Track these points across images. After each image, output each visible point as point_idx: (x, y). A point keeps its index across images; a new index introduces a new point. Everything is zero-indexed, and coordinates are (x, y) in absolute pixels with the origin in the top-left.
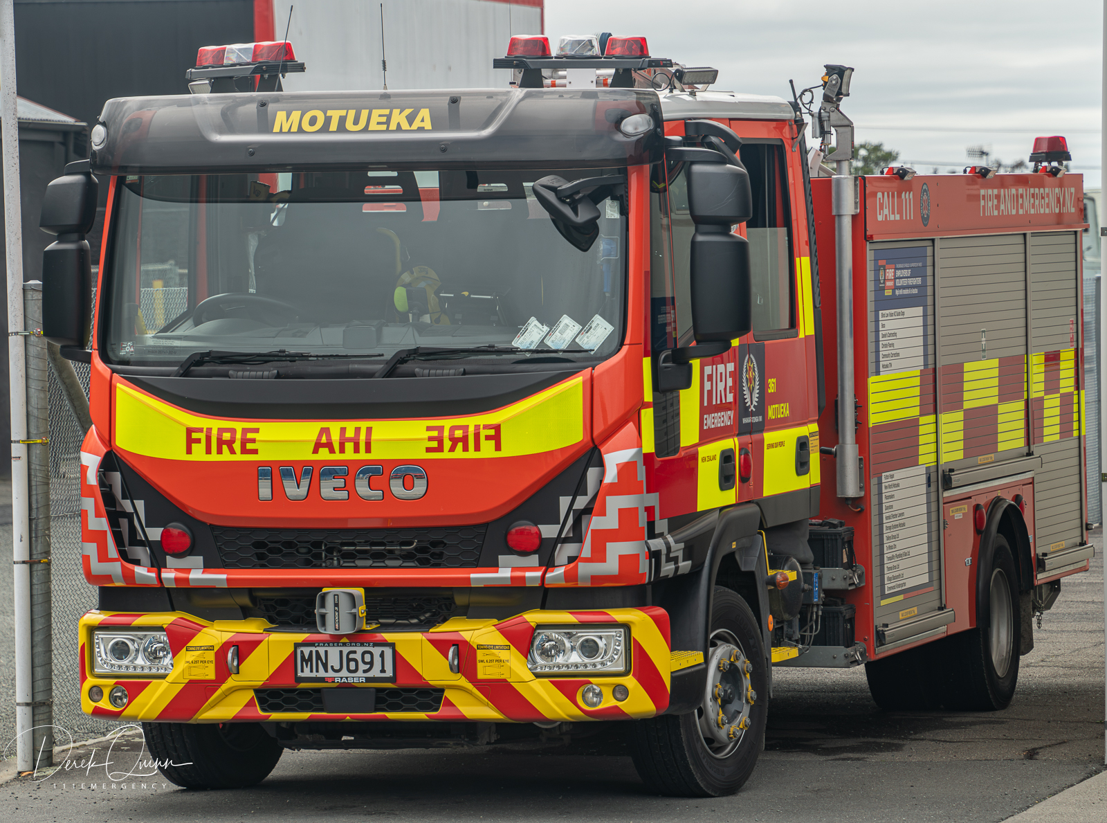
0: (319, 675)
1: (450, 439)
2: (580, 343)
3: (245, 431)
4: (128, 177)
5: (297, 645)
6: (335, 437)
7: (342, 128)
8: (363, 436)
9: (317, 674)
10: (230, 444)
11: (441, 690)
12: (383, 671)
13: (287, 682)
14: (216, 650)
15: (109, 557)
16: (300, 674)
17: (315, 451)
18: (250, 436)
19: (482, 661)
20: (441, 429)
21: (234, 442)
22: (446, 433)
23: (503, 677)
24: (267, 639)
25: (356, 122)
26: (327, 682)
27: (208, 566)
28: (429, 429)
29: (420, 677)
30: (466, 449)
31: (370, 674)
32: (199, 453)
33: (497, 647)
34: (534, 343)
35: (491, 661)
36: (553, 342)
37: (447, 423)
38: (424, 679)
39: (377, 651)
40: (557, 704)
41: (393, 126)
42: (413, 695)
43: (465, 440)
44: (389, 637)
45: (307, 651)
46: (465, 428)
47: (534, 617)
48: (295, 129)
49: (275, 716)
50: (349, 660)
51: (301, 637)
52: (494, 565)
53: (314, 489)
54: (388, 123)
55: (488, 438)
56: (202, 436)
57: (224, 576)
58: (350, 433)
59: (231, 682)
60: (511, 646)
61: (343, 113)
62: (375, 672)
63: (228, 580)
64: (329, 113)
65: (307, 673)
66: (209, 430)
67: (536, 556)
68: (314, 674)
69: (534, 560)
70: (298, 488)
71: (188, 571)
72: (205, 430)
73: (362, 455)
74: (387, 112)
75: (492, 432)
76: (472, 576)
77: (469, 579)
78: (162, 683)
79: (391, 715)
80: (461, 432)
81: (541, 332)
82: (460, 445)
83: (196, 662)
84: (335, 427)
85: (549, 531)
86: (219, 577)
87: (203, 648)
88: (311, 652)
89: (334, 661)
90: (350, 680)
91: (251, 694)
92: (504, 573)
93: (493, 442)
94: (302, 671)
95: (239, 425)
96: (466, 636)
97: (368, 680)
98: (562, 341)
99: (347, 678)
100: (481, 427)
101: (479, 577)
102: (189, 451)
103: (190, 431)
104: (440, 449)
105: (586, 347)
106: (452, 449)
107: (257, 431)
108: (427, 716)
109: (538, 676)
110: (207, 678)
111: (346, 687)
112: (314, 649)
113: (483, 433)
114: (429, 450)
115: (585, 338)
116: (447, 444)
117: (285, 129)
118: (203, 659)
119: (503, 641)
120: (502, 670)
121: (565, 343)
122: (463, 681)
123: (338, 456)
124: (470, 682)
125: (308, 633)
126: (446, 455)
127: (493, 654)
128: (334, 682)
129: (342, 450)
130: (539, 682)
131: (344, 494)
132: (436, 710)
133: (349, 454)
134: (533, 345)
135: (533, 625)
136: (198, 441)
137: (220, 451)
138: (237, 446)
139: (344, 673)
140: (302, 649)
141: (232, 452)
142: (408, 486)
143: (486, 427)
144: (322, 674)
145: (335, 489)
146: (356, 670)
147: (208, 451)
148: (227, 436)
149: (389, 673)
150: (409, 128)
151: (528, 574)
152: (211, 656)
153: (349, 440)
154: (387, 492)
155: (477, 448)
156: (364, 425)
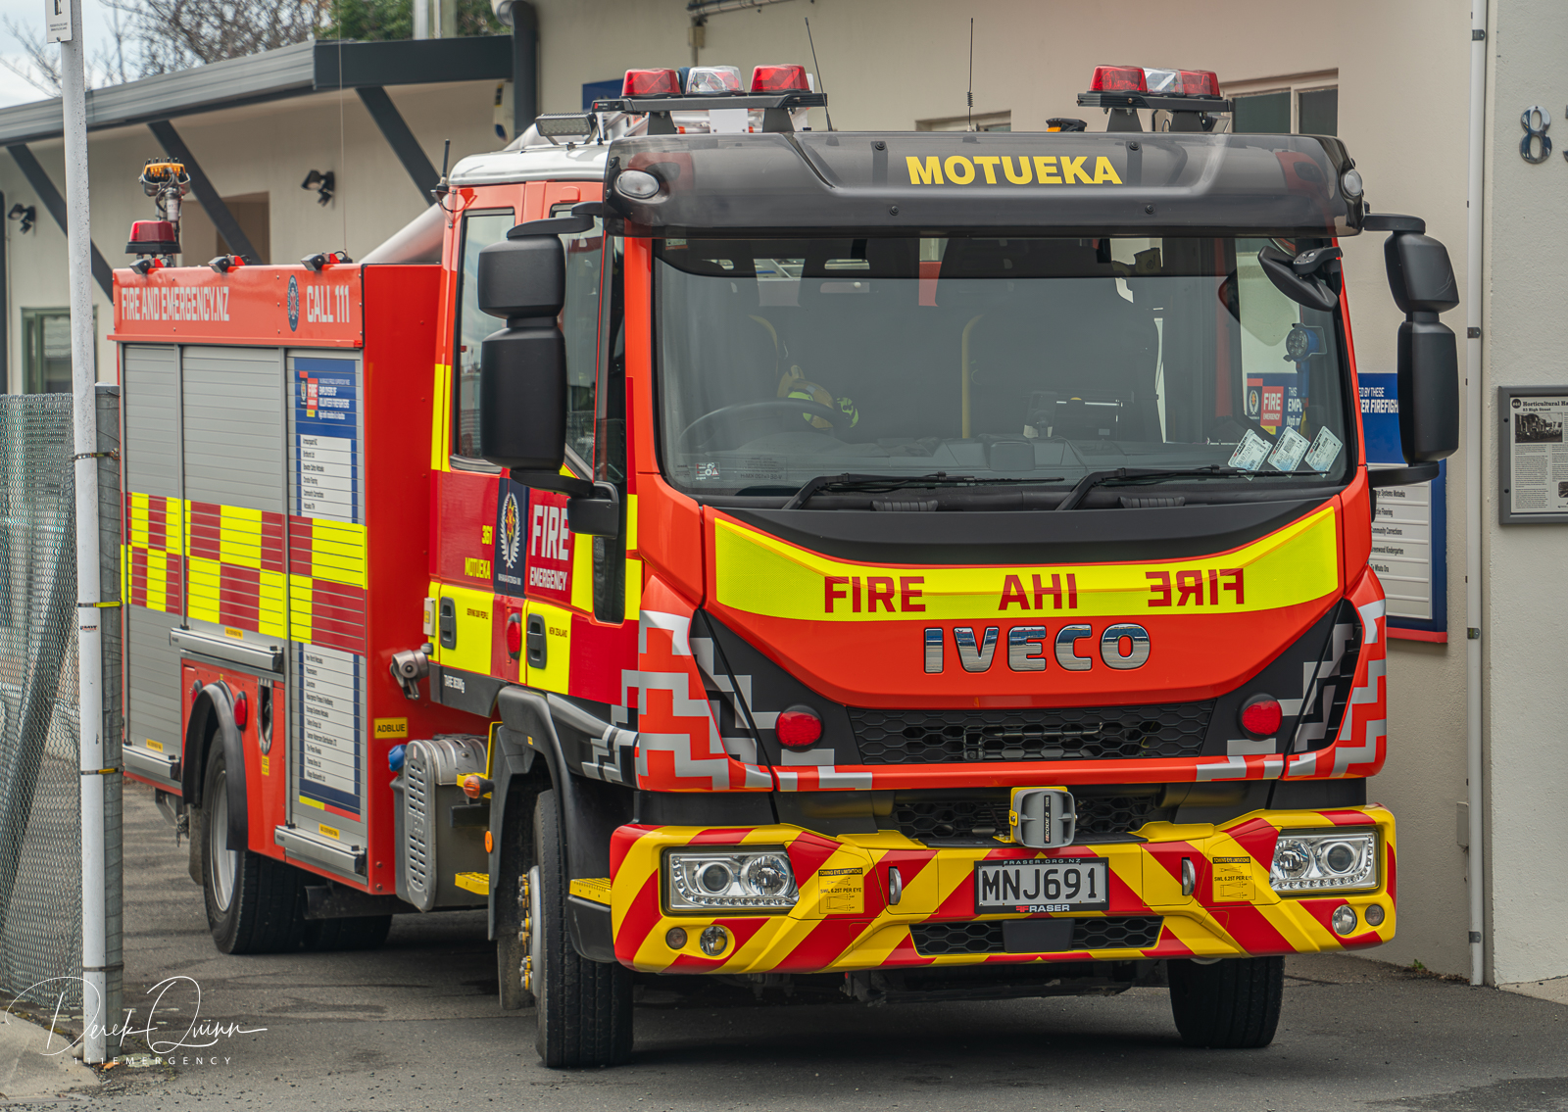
0: (1007, 903)
1: (1180, 589)
2: (1310, 464)
3: (905, 581)
4: (667, 241)
5: (978, 864)
6: (1028, 587)
7: (1001, 179)
8: (1064, 586)
9: (1004, 901)
10: (887, 598)
11: (1159, 919)
12: (1092, 895)
13: (962, 914)
14: (865, 874)
15: (711, 752)
16: (981, 903)
17: (1003, 606)
18: (912, 587)
19: (1219, 879)
20: (1165, 575)
21: (892, 595)
22: (1173, 581)
23: (1245, 899)
24: (935, 857)
25: (1018, 172)
26: (1019, 912)
27: (840, 763)
28: (1149, 575)
29: (1139, 901)
30: (1199, 601)
31: (1074, 900)
32: (843, 611)
33: (1236, 860)
34: (1256, 464)
35: (1231, 878)
36: (1278, 461)
37: (1173, 568)
38: (1145, 905)
39: (1084, 869)
40: (1310, 932)
41: (1070, 180)
42: (1122, 925)
43: (1198, 589)
44: (1099, 850)
45: (991, 871)
46: (1197, 574)
47: (1277, 819)
48: (939, 180)
49: (941, 959)
50: (1047, 882)
51: (982, 853)
52: (1222, 754)
53: (1002, 657)
54: (1060, 173)
55: (1227, 587)
56: (848, 588)
57: (870, 775)
58: (1047, 582)
59: (884, 917)
60: (1252, 857)
61: (996, 160)
62: (1082, 897)
63: (874, 779)
64: (978, 160)
65: (991, 901)
66: (856, 580)
67: (1273, 741)
68: (1000, 902)
69: (1271, 744)
70: (980, 655)
71: (814, 768)
72: (850, 580)
73: (1066, 611)
74: (1053, 160)
75: (1232, 579)
76: (1199, 767)
77: (1195, 771)
78: (784, 920)
79: (1096, 953)
80: (1192, 579)
81: (1262, 449)
82: (1192, 596)
83: (838, 890)
84: (1025, 575)
85: (1290, 707)
86: (862, 777)
87: (846, 872)
88: (997, 873)
89: (1027, 884)
90: (1050, 909)
91: (906, 931)
92: (1236, 764)
93: (1233, 593)
94: (985, 898)
95: (896, 574)
96: (1198, 846)
97: (1074, 907)
98: (1290, 461)
99: (1045, 906)
100: (1218, 573)
101: (1207, 768)
102: (829, 608)
103: (830, 582)
104: (1167, 602)
105: (1317, 469)
106: (1182, 602)
107: (920, 580)
108: (1142, 952)
109: (1283, 896)
110: (853, 911)
111: (1043, 918)
112: (1001, 869)
113: (1222, 580)
114: (1152, 603)
115: (1315, 457)
116: (1176, 595)
117: (927, 181)
118: (847, 887)
119: (1240, 851)
120: (1244, 890)
121: (1294, 464)
122: (1194, 906)
123: (1033, 613)
124: (1204, 906)
125: (989, 847)
126: (1174, 609)
127: (1233, 869)
128: (1028, 911)
129: (1039, 605)
130: (1288, 904)
131: (1040, 663)
132: (1152, 944)
133: (1048, 610)
134: (1255, 466)
135: (1279, 829)
136: (842, 595)
137: (872, 608)
138: (896, 601)
139: (1041, 899)
140: (984, 869)
141: (890, 608)
142: (1126, 651)
143: (1224, 572)
144: (1011, 901)
145: (1029, 656)
146: (1057, 896)
147: (857, 608)
148: (881, 588)
149: (1101, 898)
150: (1090, 181)
151: (1268, 764)
152: (858, 882)
153: (1048, 591)
154: (1098, 658)
155: (1214, 601)
156: (1063, 571)
